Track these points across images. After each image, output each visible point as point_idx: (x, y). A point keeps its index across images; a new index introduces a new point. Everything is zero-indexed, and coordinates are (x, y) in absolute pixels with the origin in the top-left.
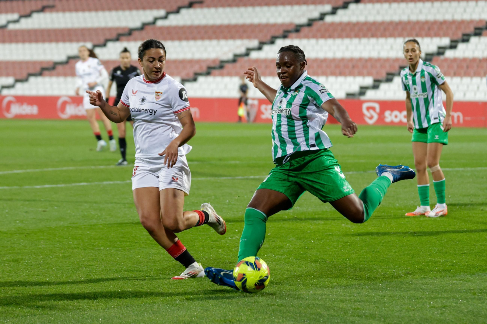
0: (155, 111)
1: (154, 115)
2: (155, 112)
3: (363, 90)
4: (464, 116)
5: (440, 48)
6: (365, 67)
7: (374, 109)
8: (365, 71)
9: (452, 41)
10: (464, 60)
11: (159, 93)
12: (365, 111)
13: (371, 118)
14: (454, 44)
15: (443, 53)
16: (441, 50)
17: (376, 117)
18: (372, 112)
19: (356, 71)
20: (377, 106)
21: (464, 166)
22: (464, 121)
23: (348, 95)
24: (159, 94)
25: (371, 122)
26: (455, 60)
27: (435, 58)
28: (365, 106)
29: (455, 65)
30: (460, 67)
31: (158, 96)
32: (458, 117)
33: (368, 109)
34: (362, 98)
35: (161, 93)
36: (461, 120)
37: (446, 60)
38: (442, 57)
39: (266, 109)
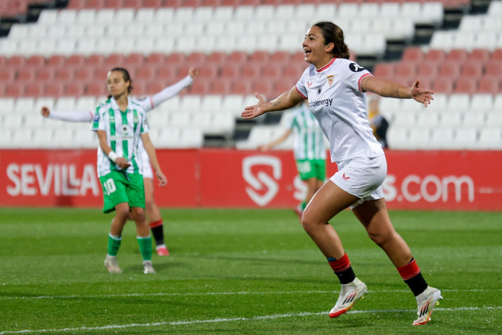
0: (331, 100)
1: (330, 105)
2: (331, 102)
3: (244, 127)
4: (477, 185)
5: (418, 27)
6: (246, 72)
7: (268, 170)
8: (247, 83)
9: (447, 12)
10: (477, 54)
11: (331, 76)
12: (247, 176)
13: (263, 191)
14: (451, 18)
15: (427, 40)
16: (423, 33)
17: (273, 189)
18: (263, 176)
19: (226, 82)
20: (276, 164)
21: (480, 302)
22: (477, 194)
23: (208, 138)
24: (331, 78)
25: (262, 201)
26: (455, 54)
27: (409, 51)
28: (248, 163)
29: (455, 66)
30: (466, 71)
31: (331, 80)
32: (464, 186)
33: (255, 170)
34: (242, 145)
35: (333, 76)
36: (471, 197)
37: (435, 54)
38: (425, 49)
39: (19, 175)
